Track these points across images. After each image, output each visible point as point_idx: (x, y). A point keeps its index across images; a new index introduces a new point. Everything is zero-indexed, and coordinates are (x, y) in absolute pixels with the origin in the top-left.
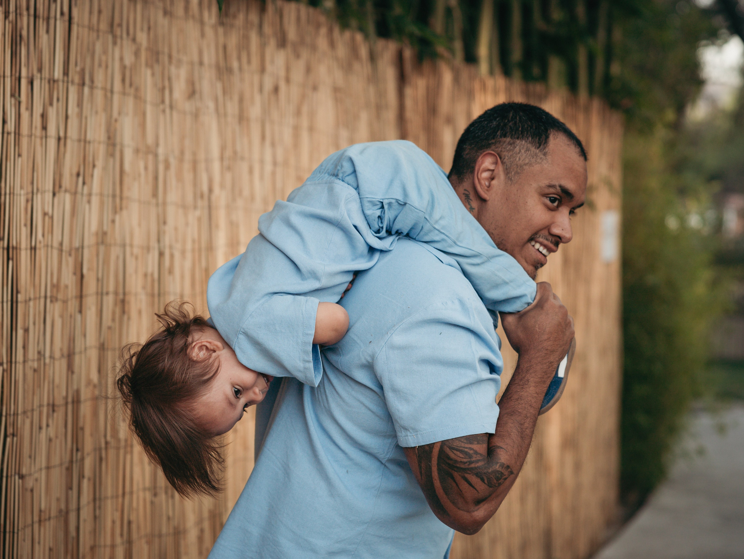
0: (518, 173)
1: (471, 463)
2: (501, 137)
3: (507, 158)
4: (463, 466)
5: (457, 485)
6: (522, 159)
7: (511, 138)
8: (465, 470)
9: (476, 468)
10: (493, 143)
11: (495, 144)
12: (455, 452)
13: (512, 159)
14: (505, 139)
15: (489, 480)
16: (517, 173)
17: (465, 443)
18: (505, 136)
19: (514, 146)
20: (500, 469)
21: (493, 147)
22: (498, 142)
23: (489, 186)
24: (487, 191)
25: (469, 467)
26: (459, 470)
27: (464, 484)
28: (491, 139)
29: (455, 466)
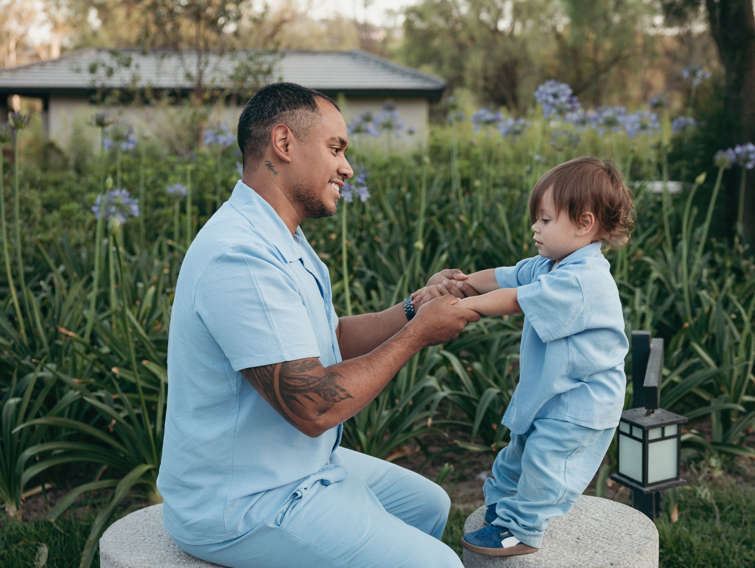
0: (307, 135)
1: (309, 385)
2: (281, 111)
3: (293, 126)
4: (303, 388)
5: (300, 403)
6: (305, 123)
7: (290, 110)
8: (305, 391)
9: (314, 387)
10: (277, 118)
12: (292, 380)
13: (297, 126)
14: (285, 112)
15: (325, 395)
16: (305, 135)
17: (299, 372)
18: (284, 110)
19: (295, 115)
20: (334, 389)
21: (278, 121)
22: (280, 116)
23: (287, 151)
24: (287, 155)
25: (308, 388)
26: (300, 392)
27: (305, 401)
28: (273, 116)
29: (295, 390)
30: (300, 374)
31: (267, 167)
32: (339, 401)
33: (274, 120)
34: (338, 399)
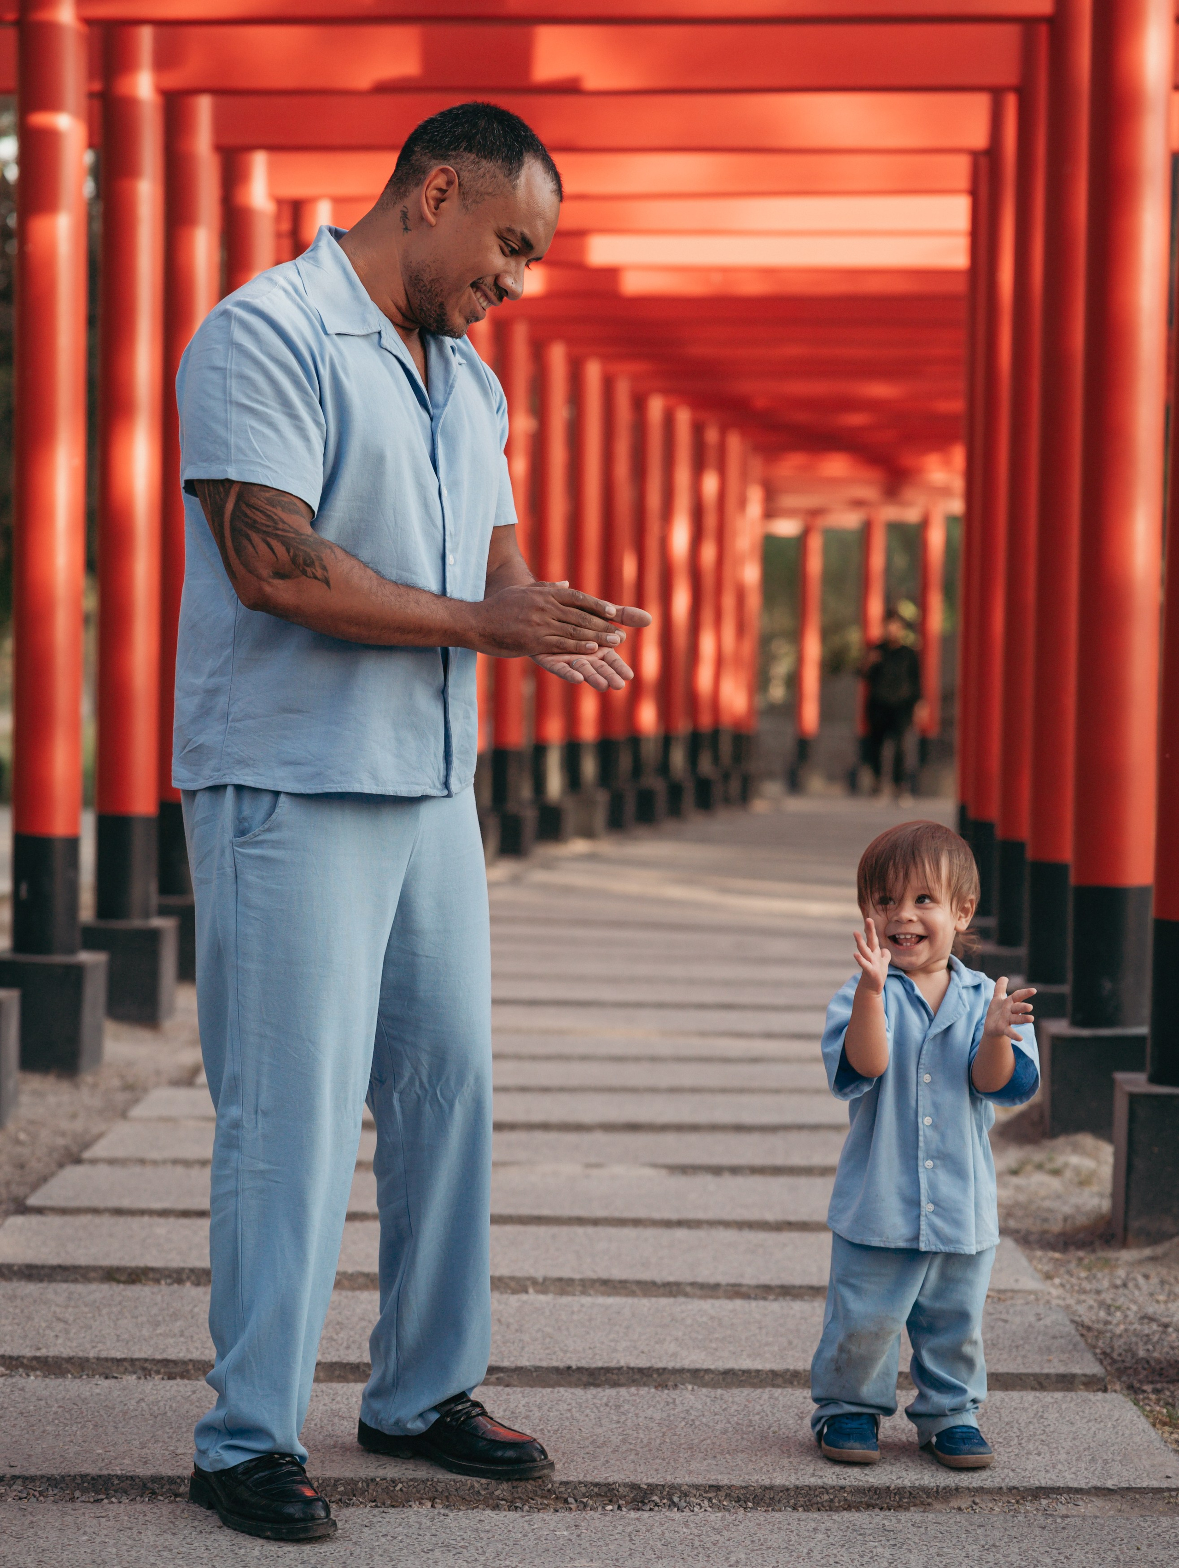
0: (478, 202)
1: (276, 528)
2: (465, 149)
3: (466, 179)
4: (264, 529)
5: (254, 547)
6: (485, 185)
7: (477, 155)
8: (267, 533)
9: (282, 536)
10: (453, 156)
11: (455, 158)
12: (253, 510)
13: (472, 183)
14: (469, 154)
15: (295, 555)
16: (475, 202)
17: (266, 504)
18: (470, 151)
19: (478, 166)
20: (314, 557)
21: (452, 161)
22: (459, 155)
23: (437, 208)
24: (434, 214)
25: (274, 532)
26: (258, 531)
27: (262, 547)
28: (452, 150)
29: (254, 525)
30: (268, 507)
31: (400, 214)
32: (309, 577)
33: (449, 156)
34: (309, 574)
